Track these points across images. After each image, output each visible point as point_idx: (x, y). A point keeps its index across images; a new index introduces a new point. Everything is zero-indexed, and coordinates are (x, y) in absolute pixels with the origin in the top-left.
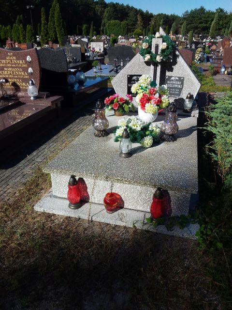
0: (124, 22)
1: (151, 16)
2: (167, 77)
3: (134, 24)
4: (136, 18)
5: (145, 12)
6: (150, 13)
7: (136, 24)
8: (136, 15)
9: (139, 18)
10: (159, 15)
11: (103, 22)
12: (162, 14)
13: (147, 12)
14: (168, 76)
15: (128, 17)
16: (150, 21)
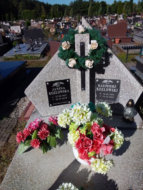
0: (33, 11)
1: (50, 6)
2: (97, 80)
3: (40, 11)
4: (41, 7)
5: (46, 3)
6: (49, 4)
7: (42, 11)
8: (40, 6)
9: (43, 7)
10: (55, 5)
11: (19, 11)
12: (57, 4)
13: (47, 4)
14: (99, 79)
15: (35, 7)
16: (50, 9)
